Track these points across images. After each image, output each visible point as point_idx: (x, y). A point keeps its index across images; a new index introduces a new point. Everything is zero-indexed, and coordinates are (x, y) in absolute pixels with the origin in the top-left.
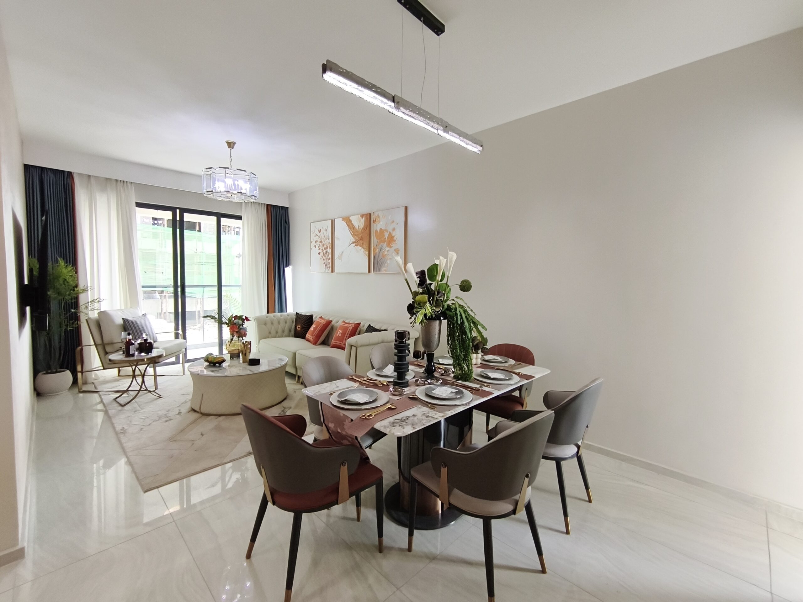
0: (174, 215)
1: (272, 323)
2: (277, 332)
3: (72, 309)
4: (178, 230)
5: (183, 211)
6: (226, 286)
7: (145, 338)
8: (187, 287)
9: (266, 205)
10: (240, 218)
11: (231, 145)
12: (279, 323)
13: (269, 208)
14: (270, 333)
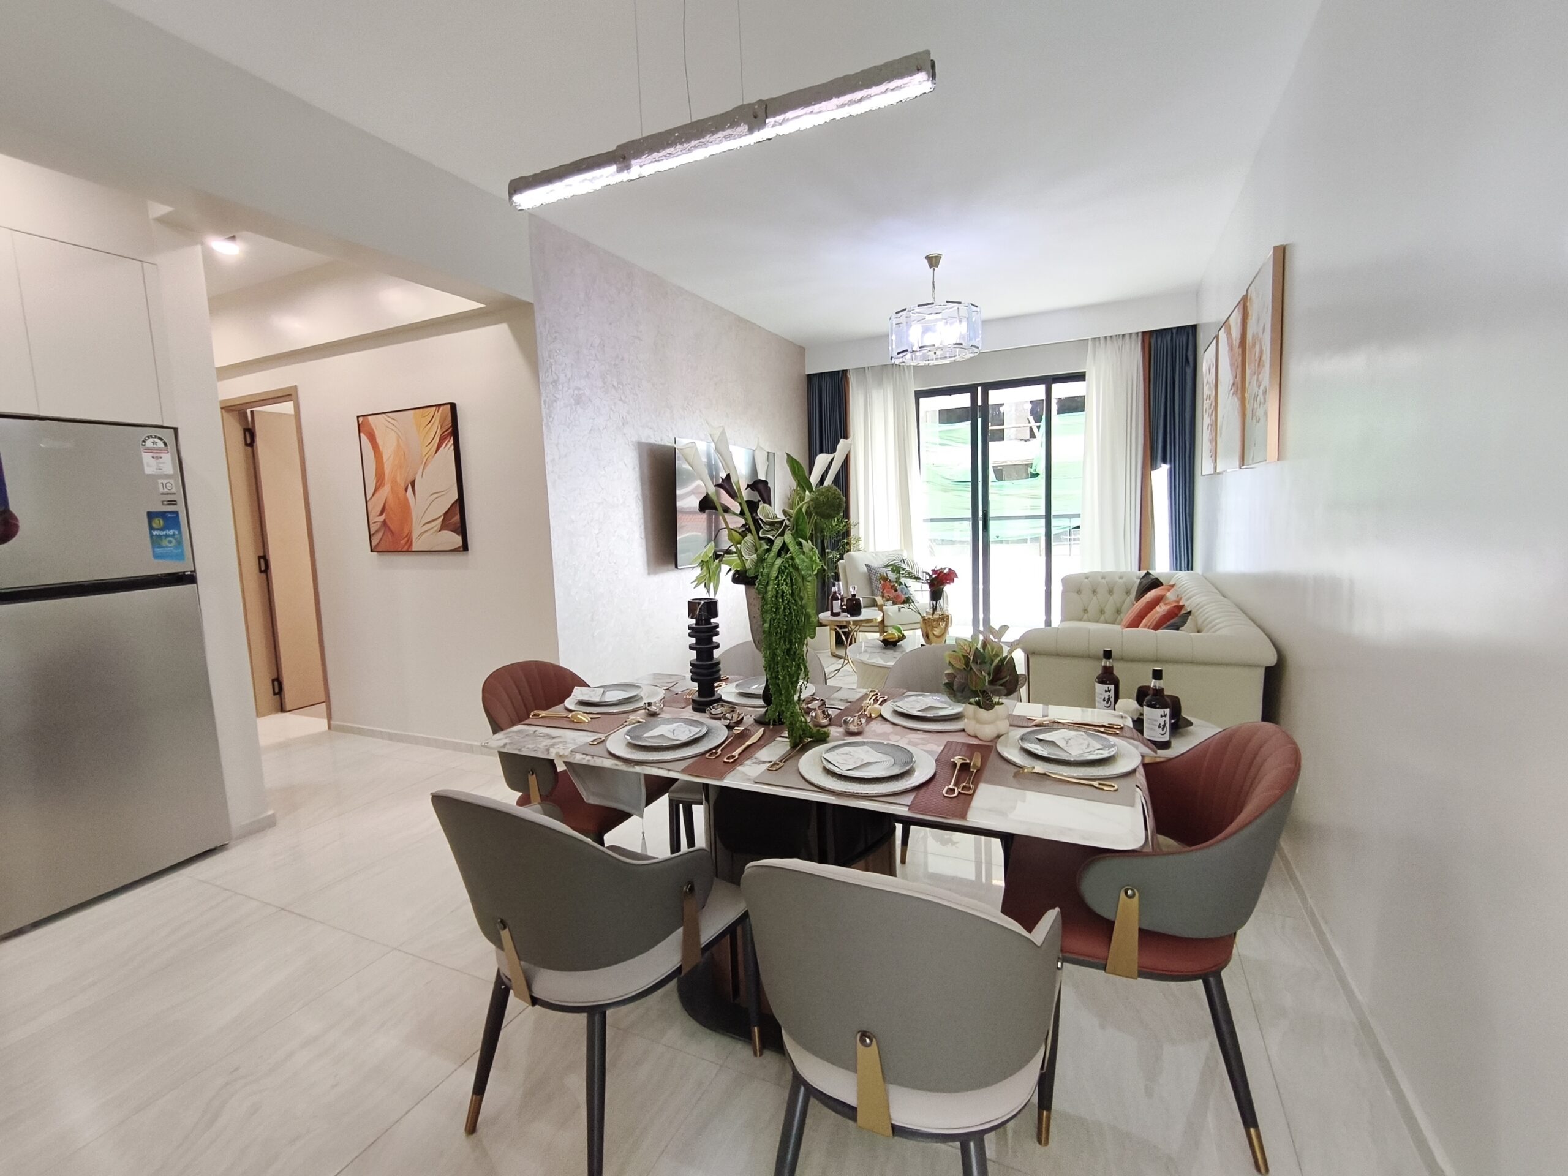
0: (974, 399)
1: (1094, 592)
2: (1102, 612)
3: (827, 549)
4: (980, 420)
5: (988, 387)
6: (1058, 516)
7: (853, 593)
8: (992, 520)
9: (1140, 334)
10: (1080, 377)
11: (933, 261)
12: (1111, 592)
13: (1147, 337)
14: (1085, 611)
